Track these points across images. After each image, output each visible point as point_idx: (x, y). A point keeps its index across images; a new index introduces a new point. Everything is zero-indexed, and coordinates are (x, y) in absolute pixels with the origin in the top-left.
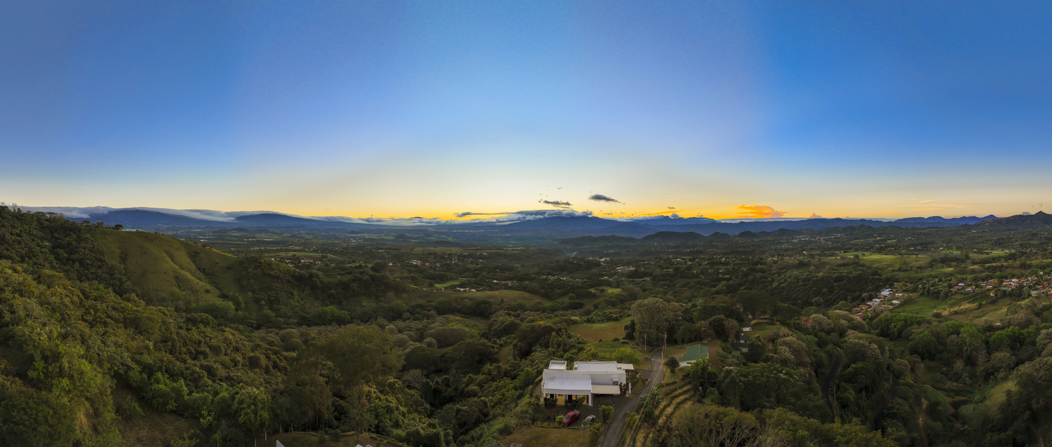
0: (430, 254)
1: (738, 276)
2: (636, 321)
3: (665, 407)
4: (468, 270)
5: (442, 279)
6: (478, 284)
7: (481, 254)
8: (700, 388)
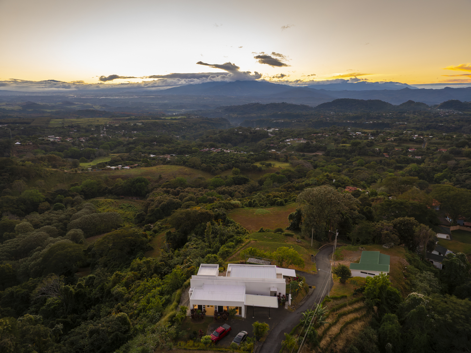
0: (72, 127)
1: (433, 159)
2: (303, 210)
3: (331, 326)
4: (120, 144)
5: (89, 157)
6: (133, 160)
7: (135, 125)
8: (375, 308)
